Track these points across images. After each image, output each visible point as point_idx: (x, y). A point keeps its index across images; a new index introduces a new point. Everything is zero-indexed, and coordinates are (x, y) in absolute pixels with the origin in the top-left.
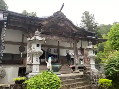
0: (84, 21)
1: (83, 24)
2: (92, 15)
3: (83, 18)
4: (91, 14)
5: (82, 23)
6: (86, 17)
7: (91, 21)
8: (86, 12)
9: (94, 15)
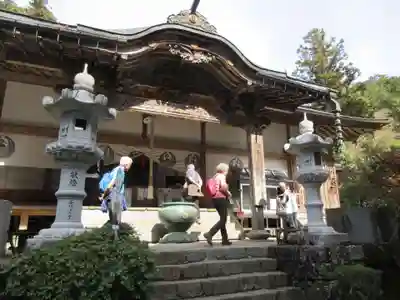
0: (306, 63)
1: (306, 75)
2: (338, 41)
3: (304, 54)
4: (333, 39)
5: (302, 71)
6: (314, 50)
7: (334, 61)
8: (315, 31)
9: (342, 41)
